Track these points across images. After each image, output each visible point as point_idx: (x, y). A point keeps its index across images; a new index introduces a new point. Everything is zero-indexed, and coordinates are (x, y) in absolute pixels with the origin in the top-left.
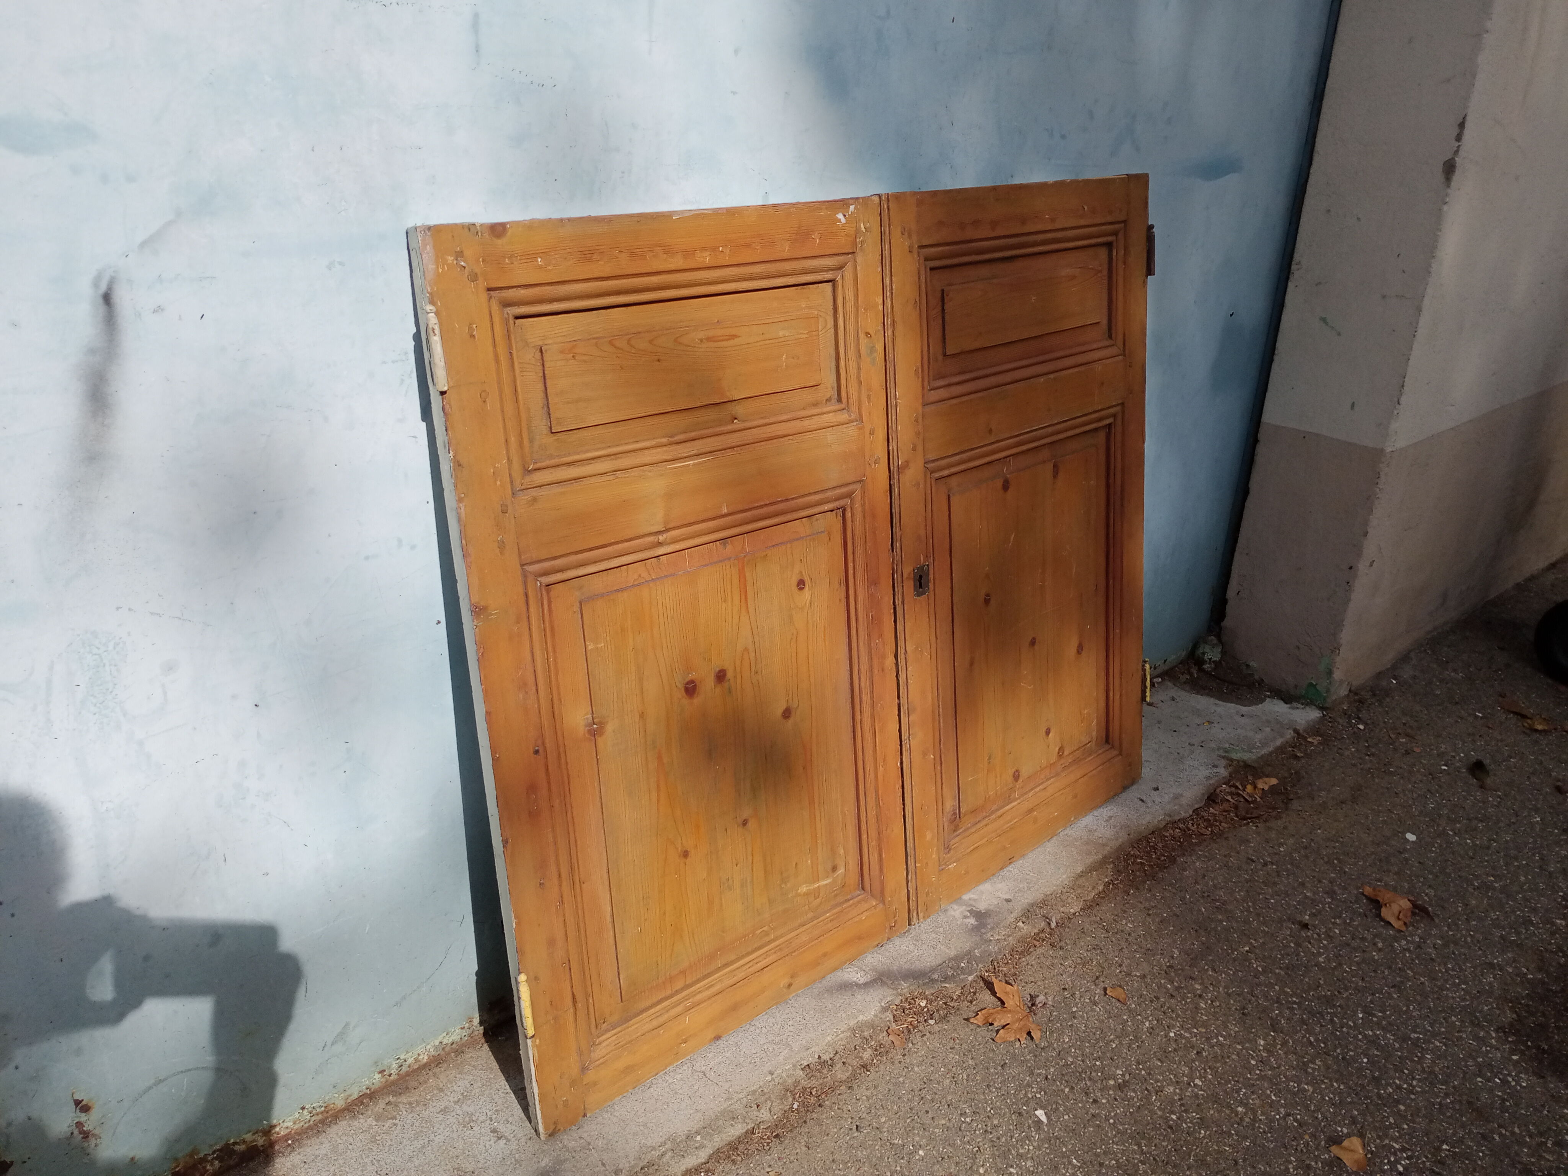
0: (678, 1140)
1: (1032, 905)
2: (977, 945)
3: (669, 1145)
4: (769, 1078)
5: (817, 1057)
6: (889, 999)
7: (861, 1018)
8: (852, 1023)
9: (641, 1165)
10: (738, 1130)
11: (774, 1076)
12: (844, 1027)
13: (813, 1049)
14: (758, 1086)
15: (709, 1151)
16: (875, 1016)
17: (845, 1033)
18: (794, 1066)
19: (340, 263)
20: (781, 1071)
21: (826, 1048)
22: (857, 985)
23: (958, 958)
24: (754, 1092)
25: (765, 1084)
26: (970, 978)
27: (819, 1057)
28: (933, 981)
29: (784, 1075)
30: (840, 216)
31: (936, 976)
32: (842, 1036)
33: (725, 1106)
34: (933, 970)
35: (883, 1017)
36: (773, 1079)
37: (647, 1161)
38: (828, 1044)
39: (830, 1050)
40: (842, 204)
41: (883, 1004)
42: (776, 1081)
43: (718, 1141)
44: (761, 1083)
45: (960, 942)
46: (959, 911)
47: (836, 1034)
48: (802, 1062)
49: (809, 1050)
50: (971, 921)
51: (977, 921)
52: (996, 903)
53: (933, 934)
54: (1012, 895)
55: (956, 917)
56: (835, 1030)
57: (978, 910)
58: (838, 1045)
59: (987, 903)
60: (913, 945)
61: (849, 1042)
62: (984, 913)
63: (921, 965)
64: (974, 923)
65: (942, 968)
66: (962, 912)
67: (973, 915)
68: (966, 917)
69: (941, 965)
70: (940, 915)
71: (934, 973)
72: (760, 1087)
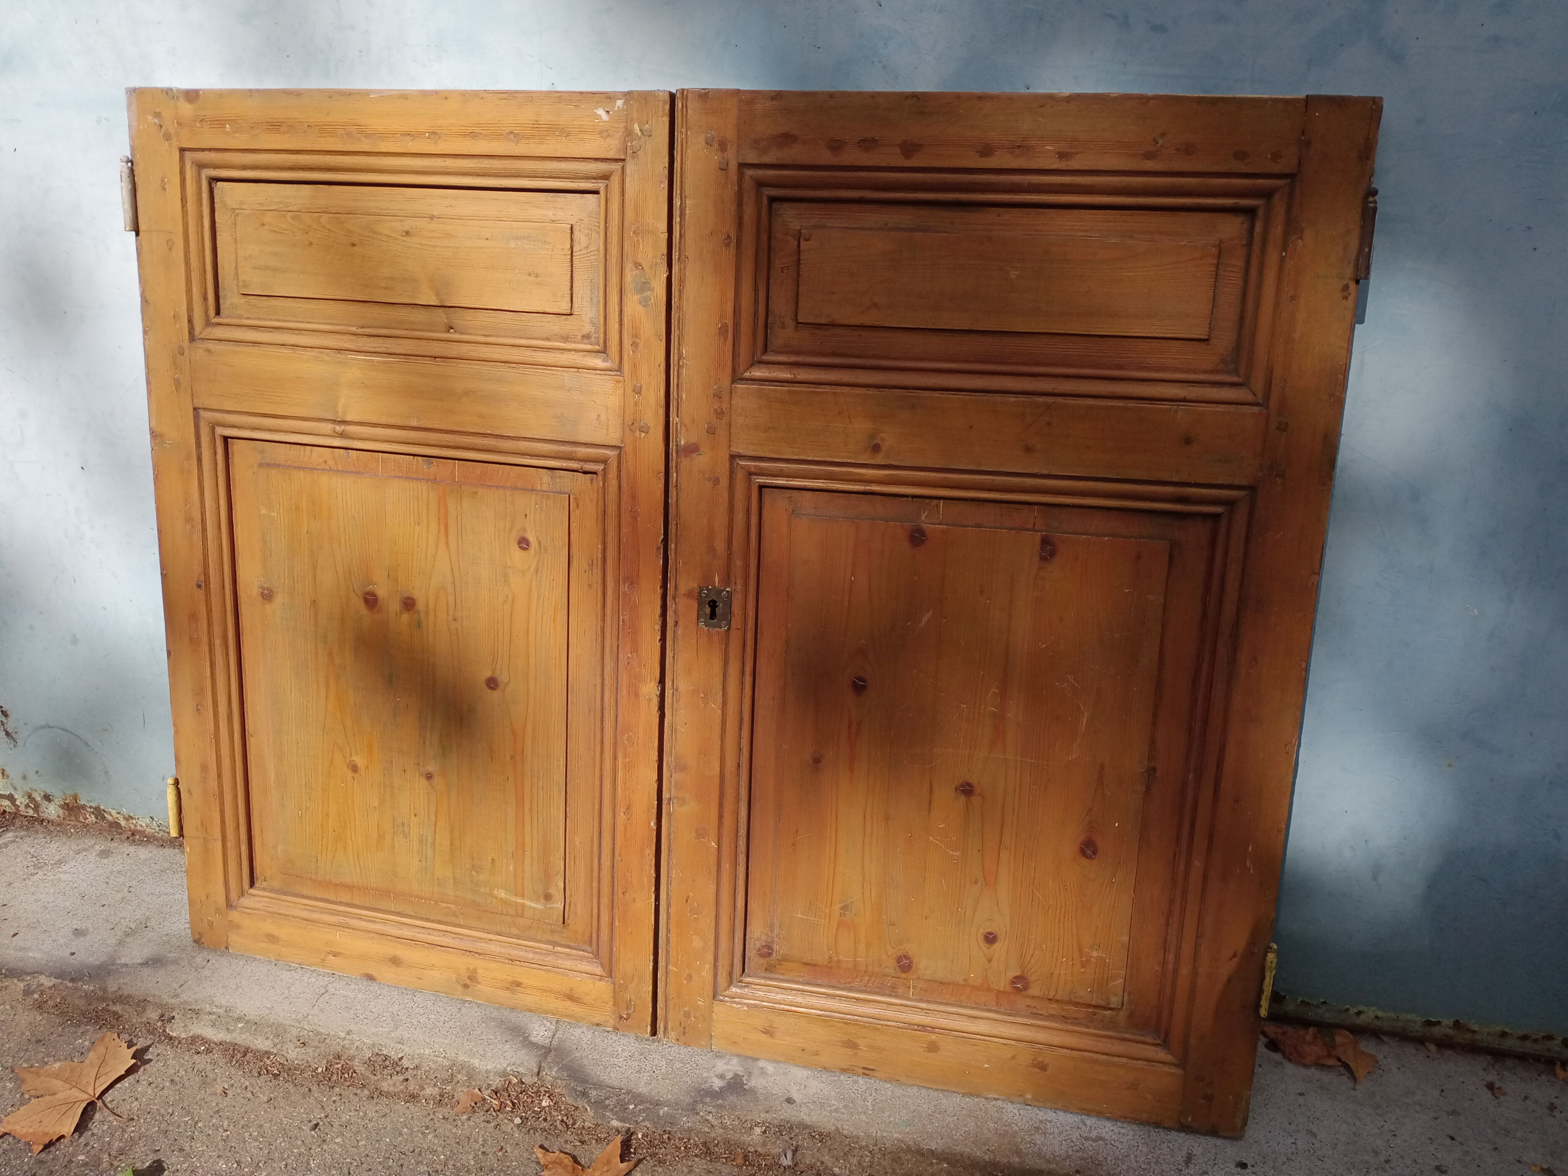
0: (231, 1014)
1: (807, 1127)
2: (677, 1104)
3: (221, 1011)
4: (343, 1035)
5: (400, 1056)
6: (520, 1069)
7: (476, 1062)
8: (462, 1058)
9: (193, 1007)
10: (261, 1043)
11: (348, 1037)
12: (451, 1054)
13: (402, 1047)
14: (327, 1033)
15: (228, 1038)
16: (487, 1071)
17: (445, 1061)
18: (374, 1045)
19: (106, 119)
20: (358, 1039)
21: (416, 1056)
22: (526, 1038)
23: (638, 1099)
24: (319, 1033)
25: (334, 1036)
26: (615, 1123)
27: (401, 1058)
28: (584, 1094)
29: (357, 1044)
30: (601, 112)
31: (593, 1093)
32: (440, 1060)
33: (288, 1023)
34: (599, 1086)
35: (492, 1078)
36: (344, 1039)
37: (199, 1008)
38: (421, 1056)
39: (416, 1061)
40: (608, 97)
41: (508, 1069)
42: (345, 1042)
43: (243, 1038)
44: (332, 1033)
45: (670, 1089)
46: (729, 1067)
47: (437, 1053)
48: (383, 1049)
49: (401, 1045)
50: (717, 1084)
51: (721, 1088)
52: (774, 1092)
53: (664, 1063)
54: (805, 1101)
55: (713, 1069)
56: (441, 1050)
57: (745, 1082)
58: (426, 1064)
59: (766, 1085)
60: (630, 1054)
61: (436, 1069)
62: (745, 1089)
63: (598, 1073)
64: (714, 1088)
65: (609, 1091)
66: (729, 1070)
67: (732, 1081)
68: (721, 1077)
69: (613, 1088)
70: (706, 1055)
71: (596, 1089)
72: (328, 1035)
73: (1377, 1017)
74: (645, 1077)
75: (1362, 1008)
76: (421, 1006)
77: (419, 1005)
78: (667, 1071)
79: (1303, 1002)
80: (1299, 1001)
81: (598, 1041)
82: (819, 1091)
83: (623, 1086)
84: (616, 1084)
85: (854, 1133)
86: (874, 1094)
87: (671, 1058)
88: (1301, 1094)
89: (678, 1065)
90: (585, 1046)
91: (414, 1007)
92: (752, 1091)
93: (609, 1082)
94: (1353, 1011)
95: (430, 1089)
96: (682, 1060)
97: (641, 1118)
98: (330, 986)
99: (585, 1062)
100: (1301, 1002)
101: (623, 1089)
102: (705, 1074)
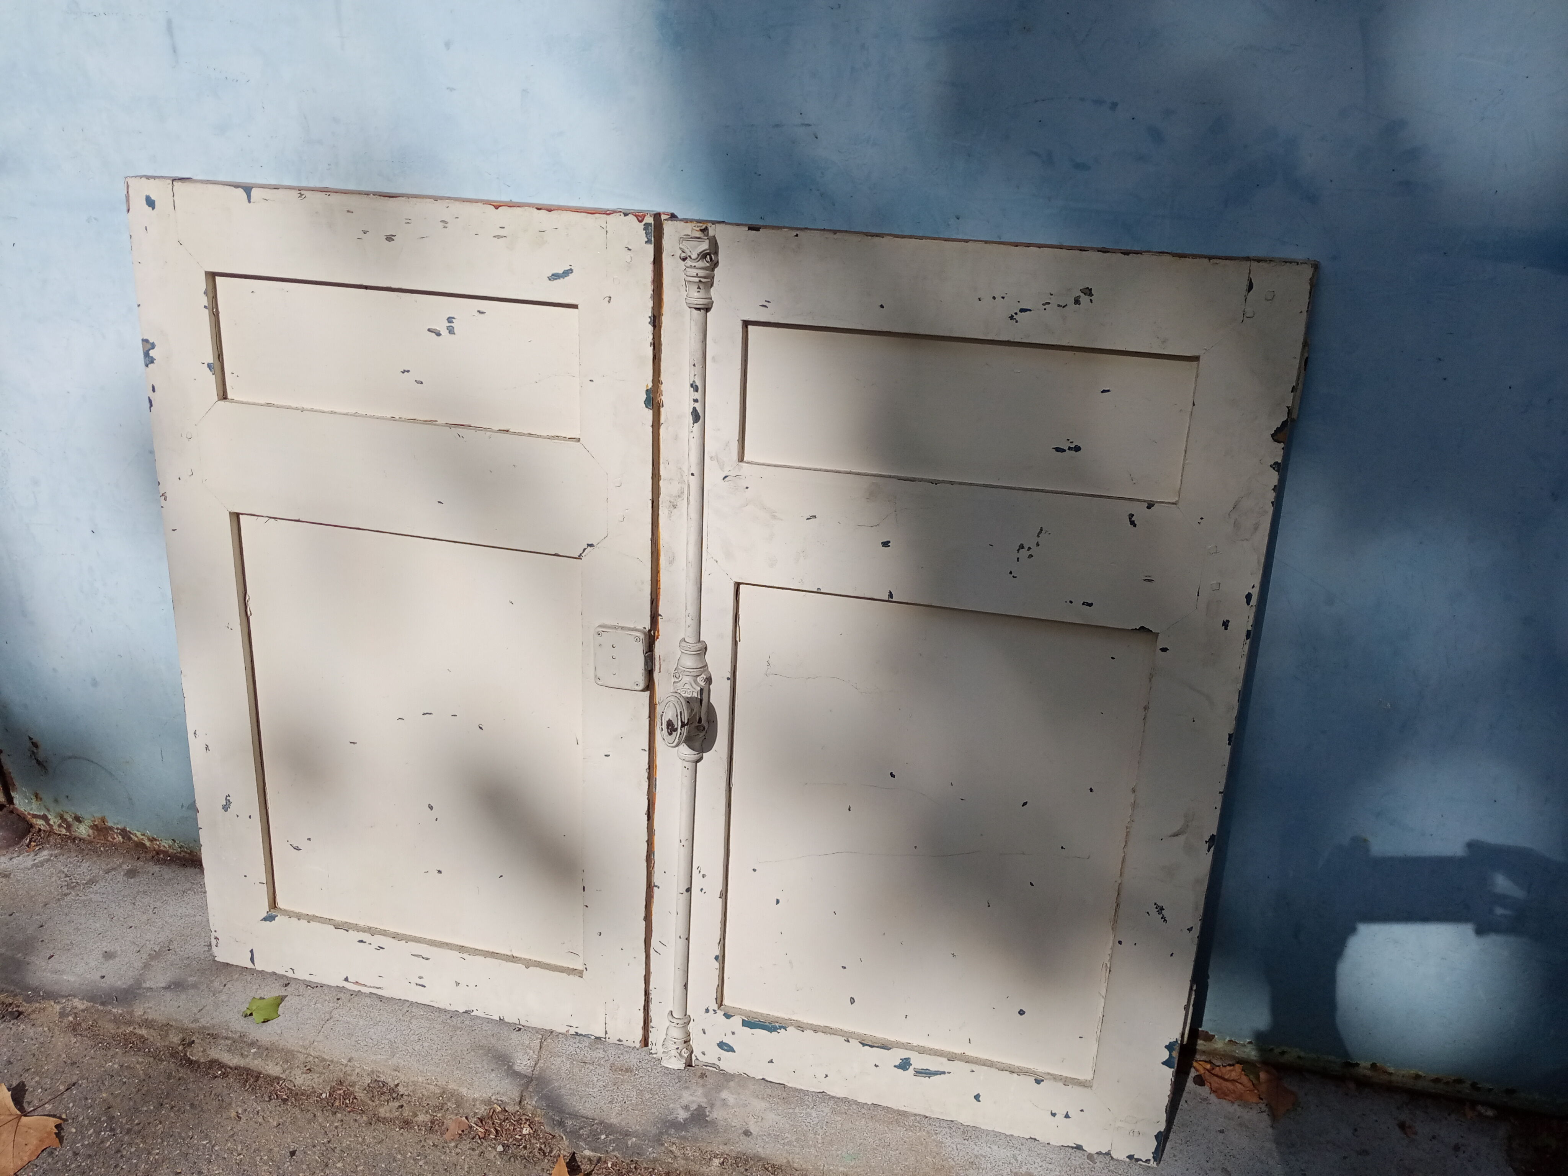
0: (245, 1040)
2: (644, 1135)
3: (236, 1036)
4: (345, 1062)
5: (396, 1083)
6: (504, 1099)
7: (464, 1091)
8: (452, 1086)
9: (210, 1032)
10: (272, 1069)
11: (349, 1063)
12: (442, 1082)
13: (398, 1074)
14: (331, 1059)
15: (242, 1063)
16: (474, 1100)
17: (436, 1089)
18: (373, 1072)
21: (410, 1083)
22: (510, 1067)
23: (609, 1129)
24: (324, 1060)
25: (337, 1063)
26: (587, 1153)
27: (397, 1085)
28: (561, 1124)
29: (357, 1071)
31: (569, 1122)
32: (432, 1087)
33: (296, 1049)
34: (574, 1116)
35: (478, 1106)
36: (346, 1066)
37: (216, 1033)
38: (415, 1084)
39: (411, 1088)
41: (493, 1098)
42: (347, 1068)
43: (257, 1064)
44: (335, 1060)
45: (639, 1120)
46: (694, 1098)
47: (429, 1081)
48: (381, 1076)
49: (397, 1072)
50: (682, 1115)
51: (685, 1120)
52: (733, 1124)
53: (635, 1094)
54: (761, 1133)
55: (679, 1100)
56: (433, 1078)
57: (708, 1114)
58: (420, 1091)
59: (727, 1117)
60: (604, 1084)
61: (429, 1097)
62: (707, 1120)
63: (574, 1103)
64: (679, 1119)
65: (584, 1122)
66: (693, 1102)
67: (695, 1112)
68: (686, 1108)
69: (587, 1118)
70: (673, 1086)
71: (572, 1119)
72: (332, 1061)
73: (1299, 1057)
74: (617, 1107)
75: (1285, 1049)
76: (416, 1033)
77: (415, 1032)
78: (637, 1102)
79: (1230, 1041)
80: (1227, 1040)
81: (576, 1070)
82: (775, 1123)
83: (596, 1117)
84: (589, 1114)
85: (804, 1166)
86: (825, 1127)
87: (641, 1089)
88: (1222, 1132)
89: (647, 1096)
90: (564, 1075)
91: (410, 1034)
92: (713, 1123)
93: (583, 1112)
94: (1277, 1051)
95: (423, 1115)
96: (651, 1090)
97: (611, 1148)
98: (335, 1012)
99: (563, 1091)
100: (1229, 1041)
101: (596, 1120)
102: (671, 1105)
